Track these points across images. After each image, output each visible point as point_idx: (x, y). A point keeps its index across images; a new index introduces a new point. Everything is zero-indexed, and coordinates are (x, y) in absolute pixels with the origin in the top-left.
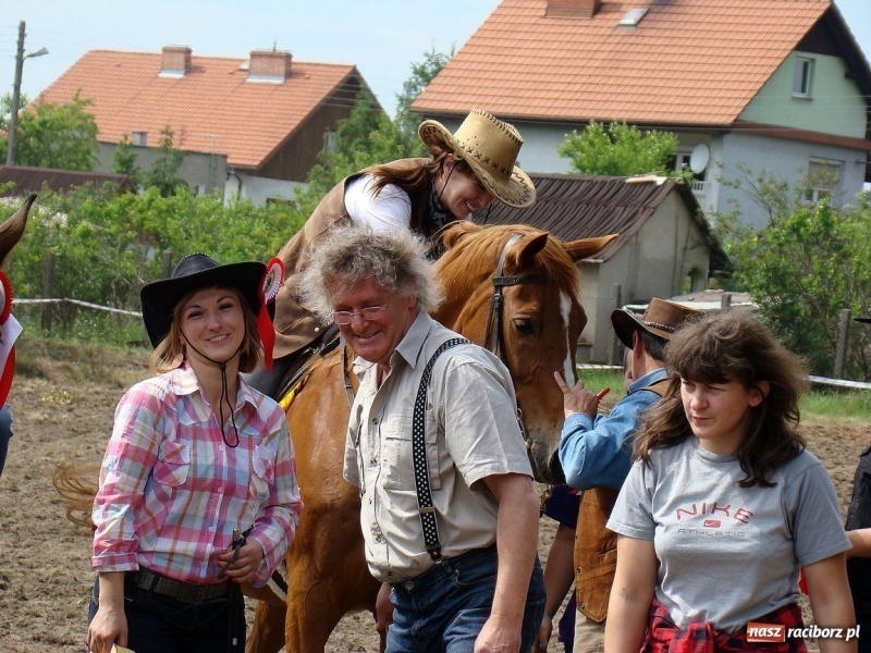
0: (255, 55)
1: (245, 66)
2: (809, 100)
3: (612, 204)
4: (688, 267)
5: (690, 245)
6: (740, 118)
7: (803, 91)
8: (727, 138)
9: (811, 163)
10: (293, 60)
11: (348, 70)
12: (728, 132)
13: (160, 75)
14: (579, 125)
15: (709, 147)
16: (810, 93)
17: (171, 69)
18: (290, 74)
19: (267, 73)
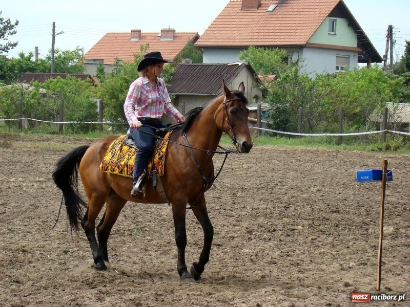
0: (162, 31)
1: (160, 35)
2: (335, 34)
3: (223, 73)
4: (253, 95)
5: (253, 87)
6: (309, 42)
7: (333, 31)
8: (304, 50)
9: (337, 57)
10: (176, 32)
11: (195, 34)
12: (305, 47)
13: (131, 40)
14: (246, 48)
15: (298, 53)
16: (335, 31)
17: (134, 38)
18: (175, 37)
19: (167, 37)
